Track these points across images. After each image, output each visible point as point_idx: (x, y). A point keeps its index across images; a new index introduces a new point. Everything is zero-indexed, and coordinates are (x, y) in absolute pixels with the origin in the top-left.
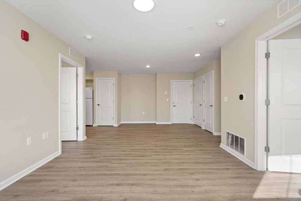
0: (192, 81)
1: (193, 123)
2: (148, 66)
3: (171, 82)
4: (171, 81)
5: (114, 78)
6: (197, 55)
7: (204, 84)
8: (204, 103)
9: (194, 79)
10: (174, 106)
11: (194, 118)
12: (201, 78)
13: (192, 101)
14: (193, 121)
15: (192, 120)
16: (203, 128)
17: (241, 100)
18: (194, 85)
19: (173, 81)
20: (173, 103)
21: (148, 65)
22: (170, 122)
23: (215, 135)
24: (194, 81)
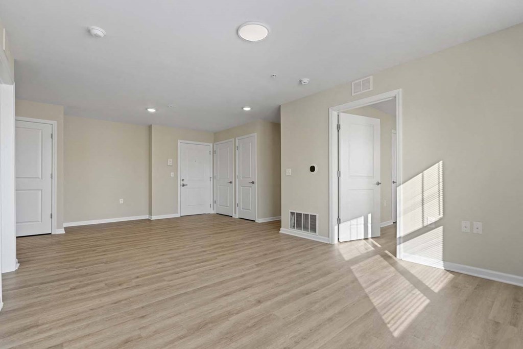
0: (211, 145)
1: (212, 212)
2: (151, 110)
3: (179, 144)
4: (179, 141)
5: (55, 123)
6: (247, 109)
7: (237, 151)
8: (237, 180)
9: (215, 142)
10: (183, 185)
11: (215, 204)
12: (232, 141)
13: (212, 176)
14: (213, 209)
15: (212, 206)
16: (236, 216)
17: (312, 173)
18: (214, 152)
19: (181, 141)
20: (181, 179)
21: (152, 108)
22: (177, 213)
23: (260, 222)
24: (215, 146)
